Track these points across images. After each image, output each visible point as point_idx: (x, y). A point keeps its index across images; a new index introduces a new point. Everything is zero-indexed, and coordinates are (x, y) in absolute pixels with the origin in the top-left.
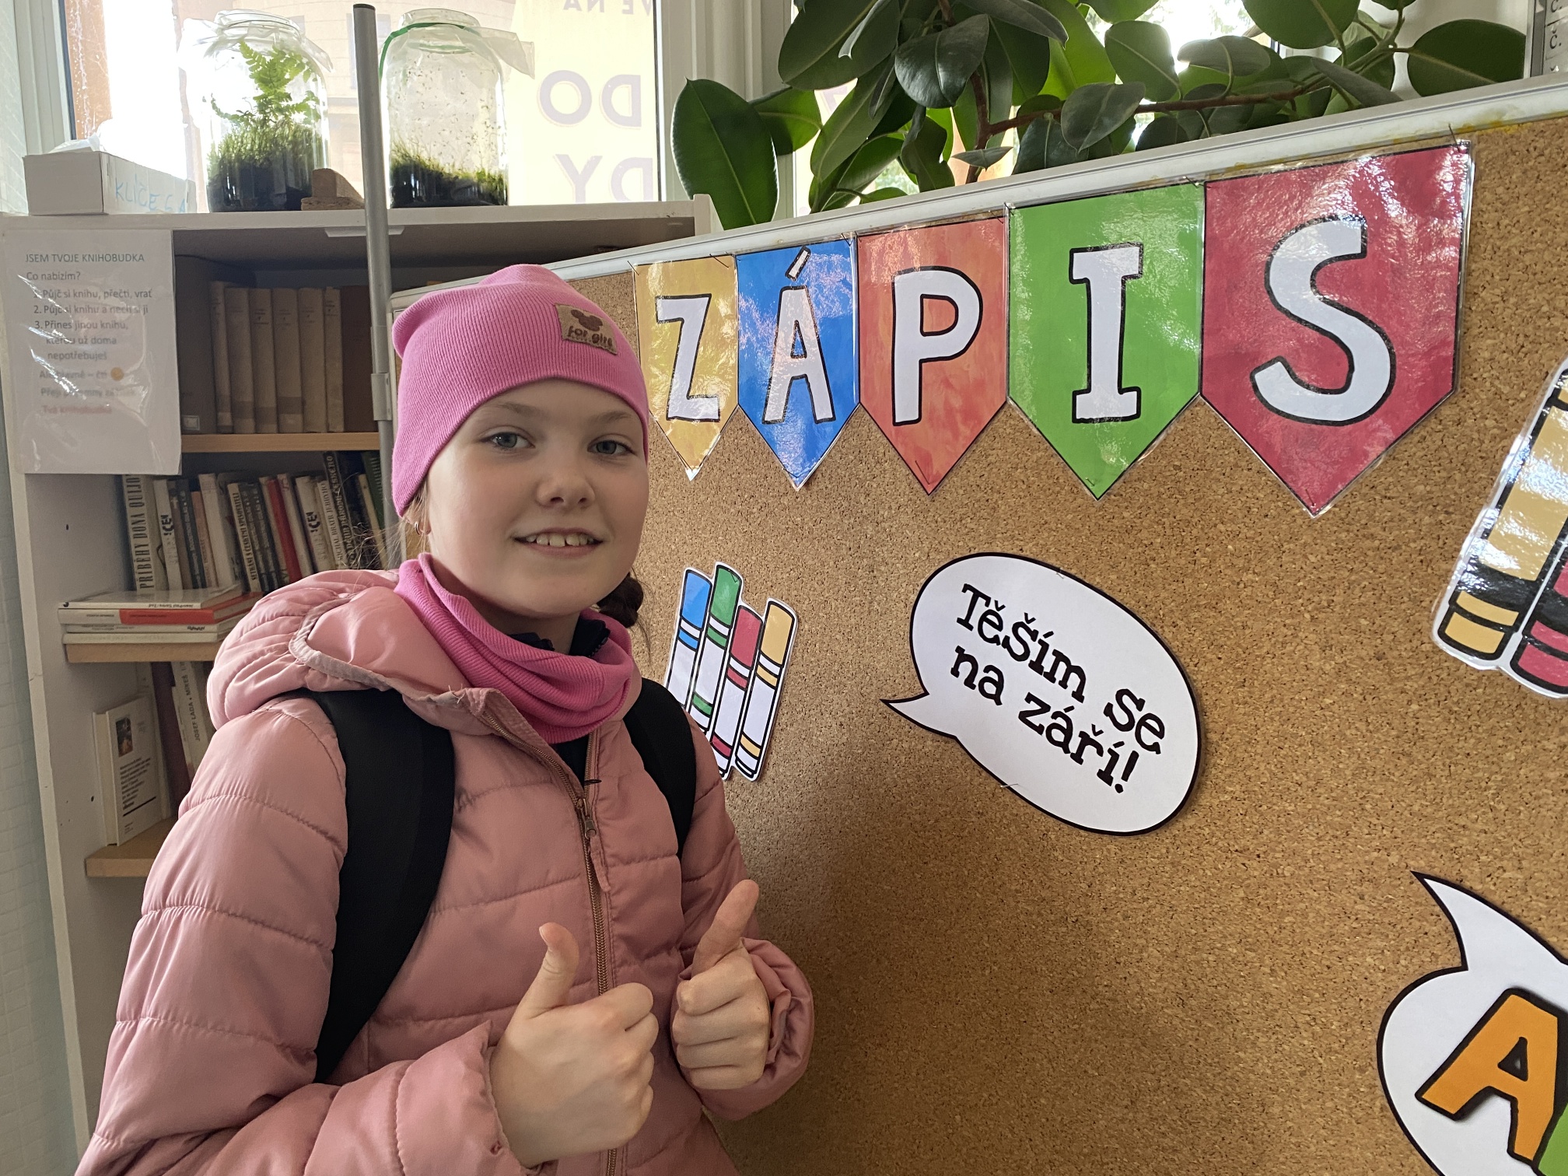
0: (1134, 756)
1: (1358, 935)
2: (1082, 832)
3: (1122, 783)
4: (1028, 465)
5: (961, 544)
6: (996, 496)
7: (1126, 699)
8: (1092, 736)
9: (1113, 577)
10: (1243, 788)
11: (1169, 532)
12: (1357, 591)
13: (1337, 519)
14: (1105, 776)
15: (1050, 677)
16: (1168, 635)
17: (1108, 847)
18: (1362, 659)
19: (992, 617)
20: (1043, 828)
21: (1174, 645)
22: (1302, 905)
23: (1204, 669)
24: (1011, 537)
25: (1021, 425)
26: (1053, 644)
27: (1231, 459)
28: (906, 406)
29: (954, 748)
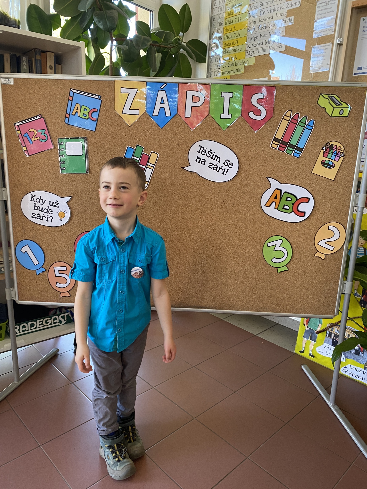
0: (228, 169)
1: (258, 187)
2: (218, 183)
3: (226, 174)
4: (212, 125)
5: (198, 139)
6: (205, 130)
7: (227, 161)
8: (221, 168)
9: (226, 143)
11: (235, 135)
14: (223, 173)
15: (214, 159)
16: (234, 151)
17: (222, 184)
19: (204, 151)
20: (212, 184)
21: (235, 152)
23: (239, 155)
24: (208, 137)
25: (211, 119)
26: (215, 154)
27: (244, 125)
28: (188, 114)
29: (195, 174)
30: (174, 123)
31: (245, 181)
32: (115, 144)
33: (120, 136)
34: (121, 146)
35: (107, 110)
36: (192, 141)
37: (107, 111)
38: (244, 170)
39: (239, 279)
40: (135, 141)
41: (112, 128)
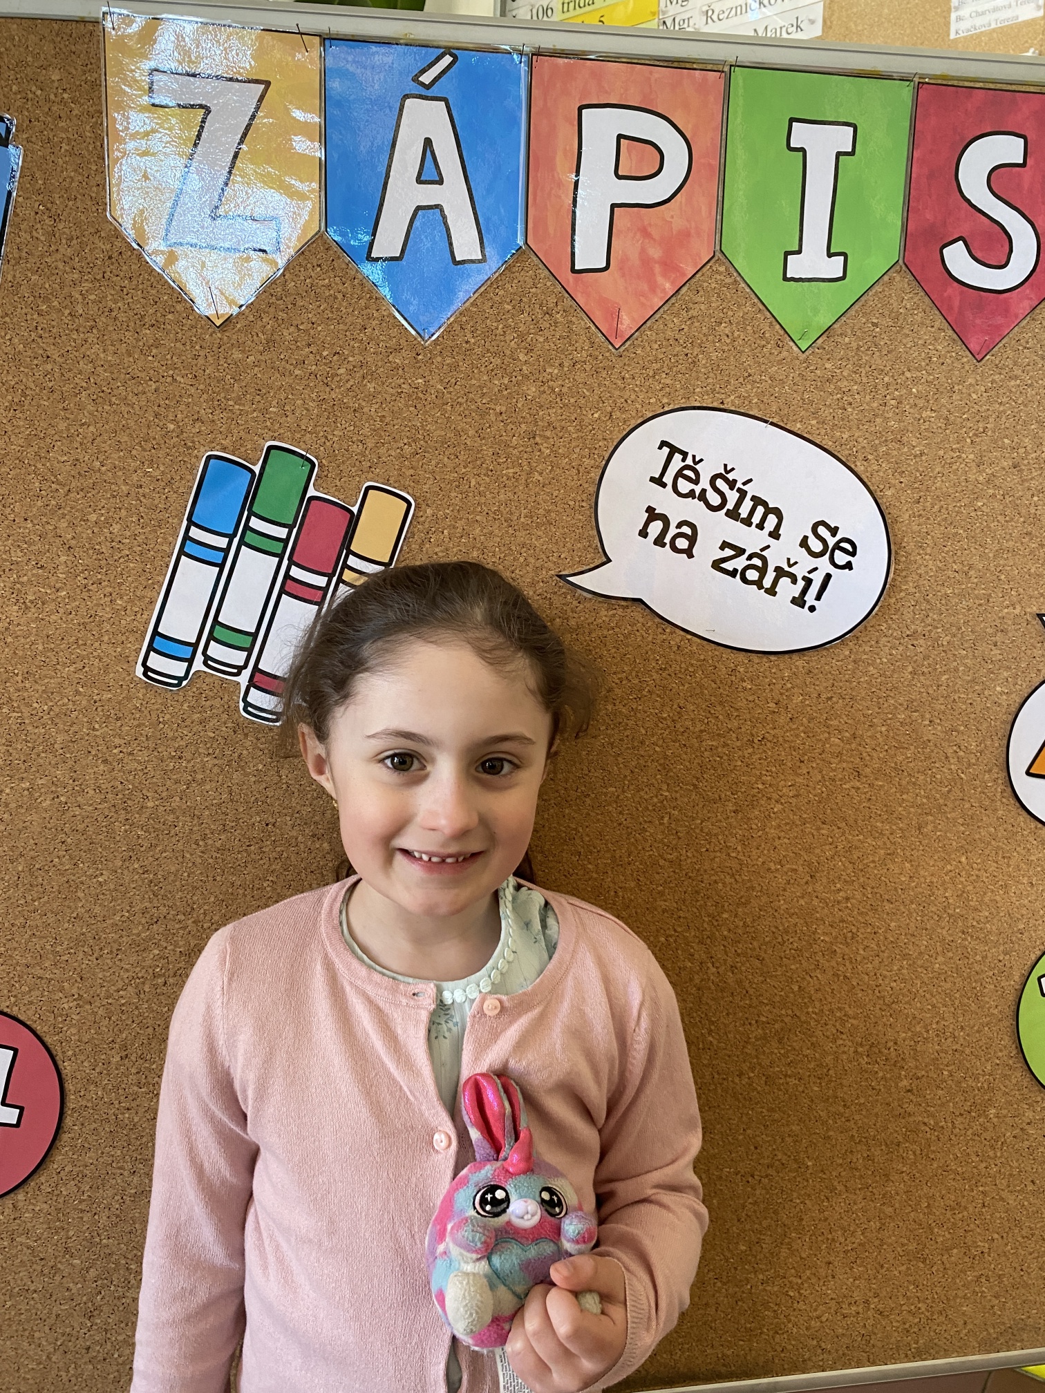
0: (828, 576)
1: (992, 673)
2: (773, 658)
3: (816, 603)
4: (734, 320)
5: (652, 401)
6: (696, 351)
7: (822, 531)
8: (787, 569)
9: (814, 422)
10: (916, 584)
11: (865, 380)
12: (1004, 419)
13: (993, 365)
14: (799, 601)
15: (747, 522)
16: (860, 469)
17: (797, 663)
18: (1004, 469)
19: (690, 472)
20: (732, 665)
21: (863, 477)
22: (955, 664)
23: (889, 493)
24: (713, 391)
25: (728, 280)
26: (751, 490)
27: (918, 318)
28: (590, 253)
29: (637, 613)
30: (510, 307)
31: (922, 642)
32: (126, 438)
33: (154, 387)
34: (161, 454)
35: (56, 218)
36: (617, 414)
37: (61, 226)
38: (918, 578)
39: (890, 1188)
40: (255, 420)
41: (101, 339)
